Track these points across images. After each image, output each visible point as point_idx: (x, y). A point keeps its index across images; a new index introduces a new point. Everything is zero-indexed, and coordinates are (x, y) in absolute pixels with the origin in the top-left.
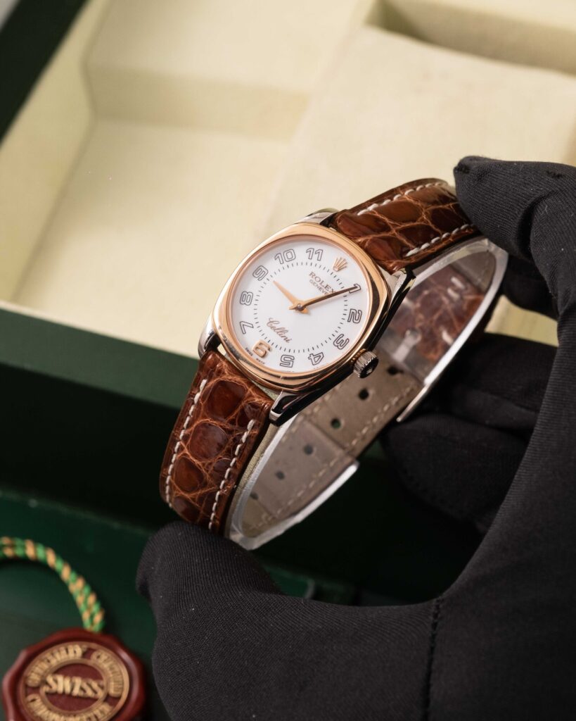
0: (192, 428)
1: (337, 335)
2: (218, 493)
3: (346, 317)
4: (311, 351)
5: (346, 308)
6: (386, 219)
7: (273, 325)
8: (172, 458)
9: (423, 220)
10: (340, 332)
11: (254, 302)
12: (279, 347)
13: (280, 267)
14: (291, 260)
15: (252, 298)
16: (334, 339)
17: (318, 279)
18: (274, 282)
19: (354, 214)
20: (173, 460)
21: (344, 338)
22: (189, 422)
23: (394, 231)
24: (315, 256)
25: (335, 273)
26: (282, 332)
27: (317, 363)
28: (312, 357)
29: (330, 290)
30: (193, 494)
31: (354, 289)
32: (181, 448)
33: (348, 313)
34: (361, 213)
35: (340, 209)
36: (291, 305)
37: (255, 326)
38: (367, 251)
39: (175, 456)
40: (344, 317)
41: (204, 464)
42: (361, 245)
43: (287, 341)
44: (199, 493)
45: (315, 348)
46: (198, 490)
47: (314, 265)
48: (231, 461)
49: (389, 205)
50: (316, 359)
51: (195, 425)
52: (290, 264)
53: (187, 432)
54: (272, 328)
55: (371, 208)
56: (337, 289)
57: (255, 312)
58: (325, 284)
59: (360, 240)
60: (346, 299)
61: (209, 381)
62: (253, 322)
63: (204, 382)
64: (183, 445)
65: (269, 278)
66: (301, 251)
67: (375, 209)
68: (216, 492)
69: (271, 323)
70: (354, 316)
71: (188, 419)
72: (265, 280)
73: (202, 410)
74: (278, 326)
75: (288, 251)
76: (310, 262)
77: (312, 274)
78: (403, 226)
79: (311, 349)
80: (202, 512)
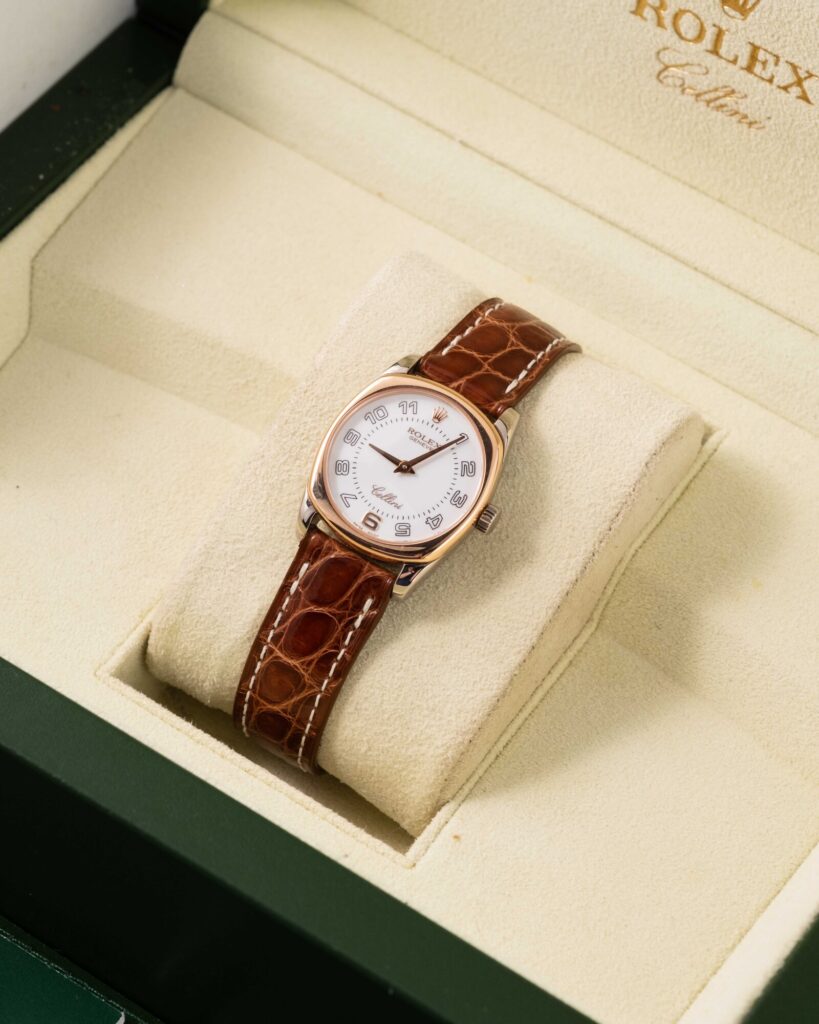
0: (287, 624)
1: (452, 492)
2: (318, 697)
3: (459, 472)
4: (428, 515)
5: (456, 461)
6: (475, 354)
7: (379, 492)
8: (255, 667)
9: (512, 344)
10: (455, 489)
11: (351, 470)
12: (390, 516)
13: (373, 427)
14: (383, 417)
15: (348, 466)
16: (449, 497)
17: (418, 435)
18: (370, 445)
19: (438, 355)
20: (256, 671)
21: (461, 495)
22: (282, 618)
23: (486, 366)
24: (410, 410)
25: (436, 425)
26: (390, 498)
27: (436, 527)
28: (430, 521)
29: (435, 444)
30: (283, 705)
31: (462, 438)
32: (270, 651)
33: (459, 466)
34: (445, 352)
35: (422, 353)
36: (395, 467)
37: (359, 496)
38: (465, 394)
39: (259, 664)
40: (456, 471)
41: (302, 663)
42: (457, 389)
43: (398, 508)
44: (293, 701)
45: (431, 510)
46: (292, 697)
47: (410, 419)
48: (338, 654)
49: (473, 334)
50: (435, 522)
51: (290, 620)
52: (383, 422)
53: (278, 630)
54: (378, 495)
55: (454, 342)
56: (443, 443)
57: (355, 481)
58: (427, 439)
59: (455, 384)
60: (454, 451)
61: (312, 564)
62: (355, 492)
63: (306, 566)
64: (274, 647)
65: (363, 441)
66: (393, 406)
67: (459, 343)
68: (315, 697)
69: (375, 490)
70: (467, 469)
71: (280, 615)
72: (358, 444)
73: (302, 598)
74: (384, 493)
75: (378, 409)
76: (405, 416)
77: (411, 430)
78: (494, 357)
79: (427, 512)
80: (294, 724)
